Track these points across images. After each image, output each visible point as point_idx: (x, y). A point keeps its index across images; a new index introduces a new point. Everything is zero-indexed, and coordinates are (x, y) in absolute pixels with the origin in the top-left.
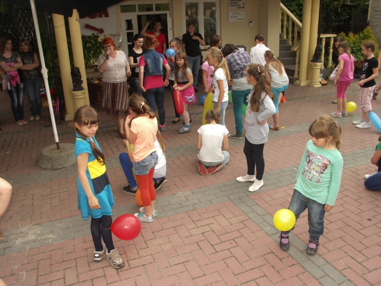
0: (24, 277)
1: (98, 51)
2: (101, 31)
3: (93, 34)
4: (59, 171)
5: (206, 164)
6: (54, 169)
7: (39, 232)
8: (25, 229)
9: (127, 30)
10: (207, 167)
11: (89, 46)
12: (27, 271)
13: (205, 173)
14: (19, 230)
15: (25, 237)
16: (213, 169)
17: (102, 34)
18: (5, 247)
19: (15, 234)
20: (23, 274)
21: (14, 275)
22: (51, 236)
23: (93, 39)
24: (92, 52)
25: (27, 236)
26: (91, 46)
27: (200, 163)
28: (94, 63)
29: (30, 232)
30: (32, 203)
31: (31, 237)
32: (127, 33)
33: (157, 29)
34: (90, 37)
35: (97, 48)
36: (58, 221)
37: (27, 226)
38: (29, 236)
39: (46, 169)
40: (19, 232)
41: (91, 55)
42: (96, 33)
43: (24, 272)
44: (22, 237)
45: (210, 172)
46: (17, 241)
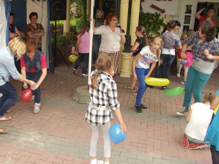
0: (8, 161)
1: (157, 27)
2: (163, 11)
3: (156, 13)
4: (81, 105)
5: (190, 139)
6: (79, 103)
7: (38, 139)
8: (32, 133)
9: (186, 13)
10: (191, 142)
11: (151, 22)
12: (12, 158)
13: (186, 146)
14: (28, 133)
15: (28, 138)
16: (195, 145)
17: (163, 14)
18: (14, 139)
19: (24, 134)
20: (9, 159)
21: (5, 156)
22: (42, 144)
23: (155, 17)
24: (152, 27)
25: (30, 138)
26: (152, 21)
27: (185, 136)
28: (152, 35)
29: (33, 136)
30: (49, 120)
31: (31, 140)
32: (185, 16)
33: (210, 15)
34: (153, 15)
35: (157, 24)
36: (53, 137)
37: (34, 132)
38: (31, 138)
39: (75, 101)
40: (27, 134)
41: (151, 29)
42: (158, 12)
43: (10, 158)
44: (27, 137)
45: (191, 147)
46: (22, 138)
